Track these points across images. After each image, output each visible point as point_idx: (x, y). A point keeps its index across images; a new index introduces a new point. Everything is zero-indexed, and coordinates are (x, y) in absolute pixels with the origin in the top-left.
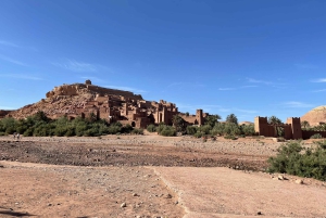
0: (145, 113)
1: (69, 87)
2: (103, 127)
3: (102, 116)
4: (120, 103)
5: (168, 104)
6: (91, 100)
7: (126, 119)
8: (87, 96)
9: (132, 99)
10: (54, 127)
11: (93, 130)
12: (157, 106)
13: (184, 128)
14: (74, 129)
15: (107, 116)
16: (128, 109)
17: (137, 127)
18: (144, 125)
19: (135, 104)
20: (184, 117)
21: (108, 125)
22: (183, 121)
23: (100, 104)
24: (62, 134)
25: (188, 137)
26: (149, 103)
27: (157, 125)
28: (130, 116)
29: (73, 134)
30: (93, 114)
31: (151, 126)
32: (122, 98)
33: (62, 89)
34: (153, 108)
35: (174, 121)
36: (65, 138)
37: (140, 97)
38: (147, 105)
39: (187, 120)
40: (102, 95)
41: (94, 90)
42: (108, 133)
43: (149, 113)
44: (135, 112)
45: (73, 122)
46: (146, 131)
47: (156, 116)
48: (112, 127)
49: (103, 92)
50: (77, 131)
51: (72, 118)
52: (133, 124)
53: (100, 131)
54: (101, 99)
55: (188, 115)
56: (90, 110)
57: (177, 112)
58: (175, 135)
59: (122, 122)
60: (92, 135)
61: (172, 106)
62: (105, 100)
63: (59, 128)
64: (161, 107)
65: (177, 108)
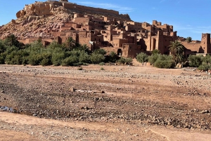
0: (134, 39)
1: (42, 5)
2: (83, 55)
3: (82, 42)
4: (102, 25)
5: (163, 26)
6: (68, 21)
7: (111, 45)
8: (63, 16)
9: (117, 19)
10: (27, 54)
11: (71, 59)
12: (149, 29)
13: (185, 57)
14: (50, 57)
15: (87, 42)
16: (113, 33)
17: (124, 55)
18: (133, 53)
19: (121, 27)
20: (185, 44)
21: (89, 53)
22: (184, 49)
23: (79, 26)
24: (37, 63)
25: (191, 70)
26: (138, 25)
27: (149, 53)
29: (49, 63)
30: (71, 39)
31: (142, 55)
32: (106, 19)
33: (34, 7)
34: (144, 31)
35: (173, 48)
36: (40, 68)
37: (127, 18)
38: (137, 28)
39: (188, 47)
40: (81, 15)
41: (71, 8)
42: (89, 62)
43: (139, 38)
44: (121, 37)
45: (49, 48)
46: (135, 61)
47: (147, 42)
48: (94, 56)
49: (82, 11)
50: (53, 59)
51: (47, 43)
52: (120, 51)
53: (80, 59)
54: (81, 20)
55: (190, 40)
56: (68, 34)
57: (175, 37)
58: (173, 66)
59: (106, 49)
60: (71, 64)
61: (169, 29)
62: (85, 21)
63: (34, 55)
64: (154, 30)
65: (176, 32)
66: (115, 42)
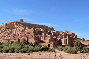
0: (56, 39)
1: (11, 23)
2: (31, 47)
3: (30, 41)
4: (40, 33)
5: (70, 33)
6: (23, 31)
7: (44, 42)
8: (21, 28)
9: (48, 30)
10: (2, 47)
11: (25, 49)
12: (63, 34)
13: (82, 48)
14: (13, 49)
16: (46, 37)
17: (51, 47)
18: (55, 46)
19: (50, 33)
20: (81, 42)
21: (34, 46)
22: (81, 44)
23: (29, 33)
24: (7, 52)
25: (84, 54)
26: (58, 33)
27: (64, 46)
28: (47, 41)
29: (13, 52)
30: (24, 40)
31: (60, 47)
32: (42, 30)
33: (6, 25)
34: (61, 35)
35: (75, 44)
36: (8, 54)
37: (53, 29)
39: (83, 43)
40: (30, 28)
41: (25, 25)
42: (33, 51)
43: (58, 39)
44: (49, 38)
45: (13, 44)
46: (56, 50)
47: (63, 40)
48: (36, 48)
49: (30, 26)
50: (15, 50)
51: (13, 42)
52: (49, 46)
53: (29, 49)
54: (29, 31)
55: (84, 40)
56: (23, 37)
57: (76, 38)
58: (75, 53)
59: (42, 44)
60: (24, 52)
61: (73, 34)
62: (32, 31)
63: (5, 48)
64: (66, 35)
65: (77, 36)
66: (46, 41)
